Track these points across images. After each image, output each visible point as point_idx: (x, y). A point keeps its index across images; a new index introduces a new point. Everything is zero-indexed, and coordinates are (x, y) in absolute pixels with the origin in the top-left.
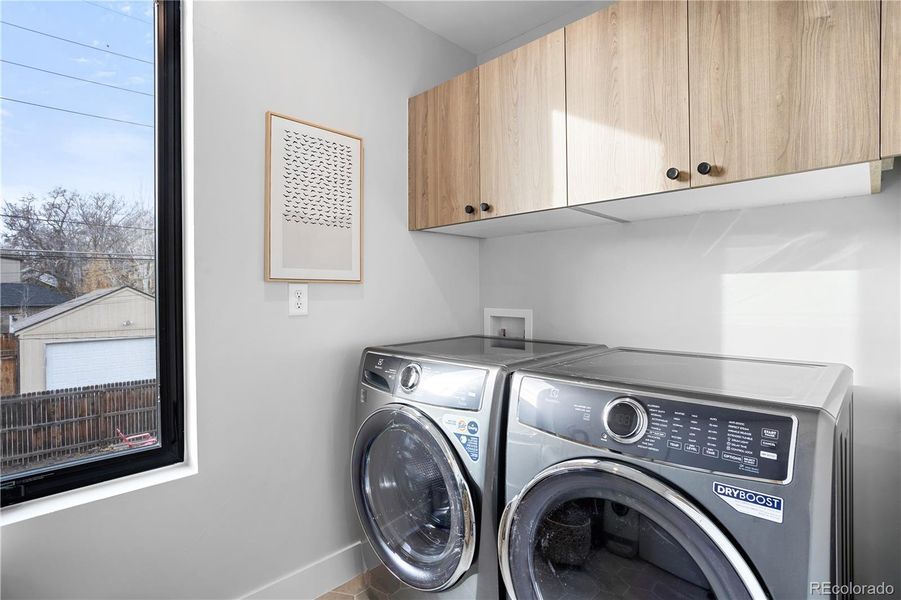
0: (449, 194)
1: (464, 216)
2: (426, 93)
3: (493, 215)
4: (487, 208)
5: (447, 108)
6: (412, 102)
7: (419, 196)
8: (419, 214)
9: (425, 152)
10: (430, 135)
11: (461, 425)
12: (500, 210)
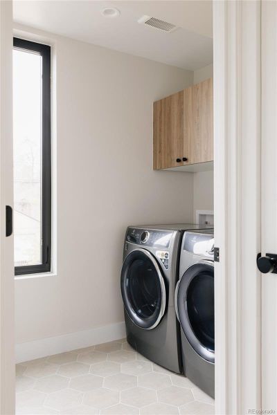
0: (171, 152)
1: (176, 163)
2: (161, 100)
3: (189, 163)
4: (185, 159)
5: (170, 110)
6: (155, 104)
7: (158, 152)
8: (157, 161)
9: (160, 130)
10: (163, 122)
11: (162, 255)
12: (191, 160)
